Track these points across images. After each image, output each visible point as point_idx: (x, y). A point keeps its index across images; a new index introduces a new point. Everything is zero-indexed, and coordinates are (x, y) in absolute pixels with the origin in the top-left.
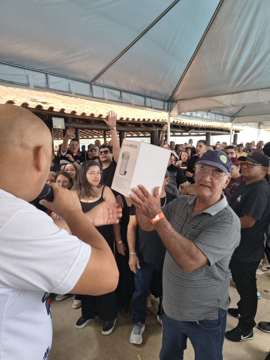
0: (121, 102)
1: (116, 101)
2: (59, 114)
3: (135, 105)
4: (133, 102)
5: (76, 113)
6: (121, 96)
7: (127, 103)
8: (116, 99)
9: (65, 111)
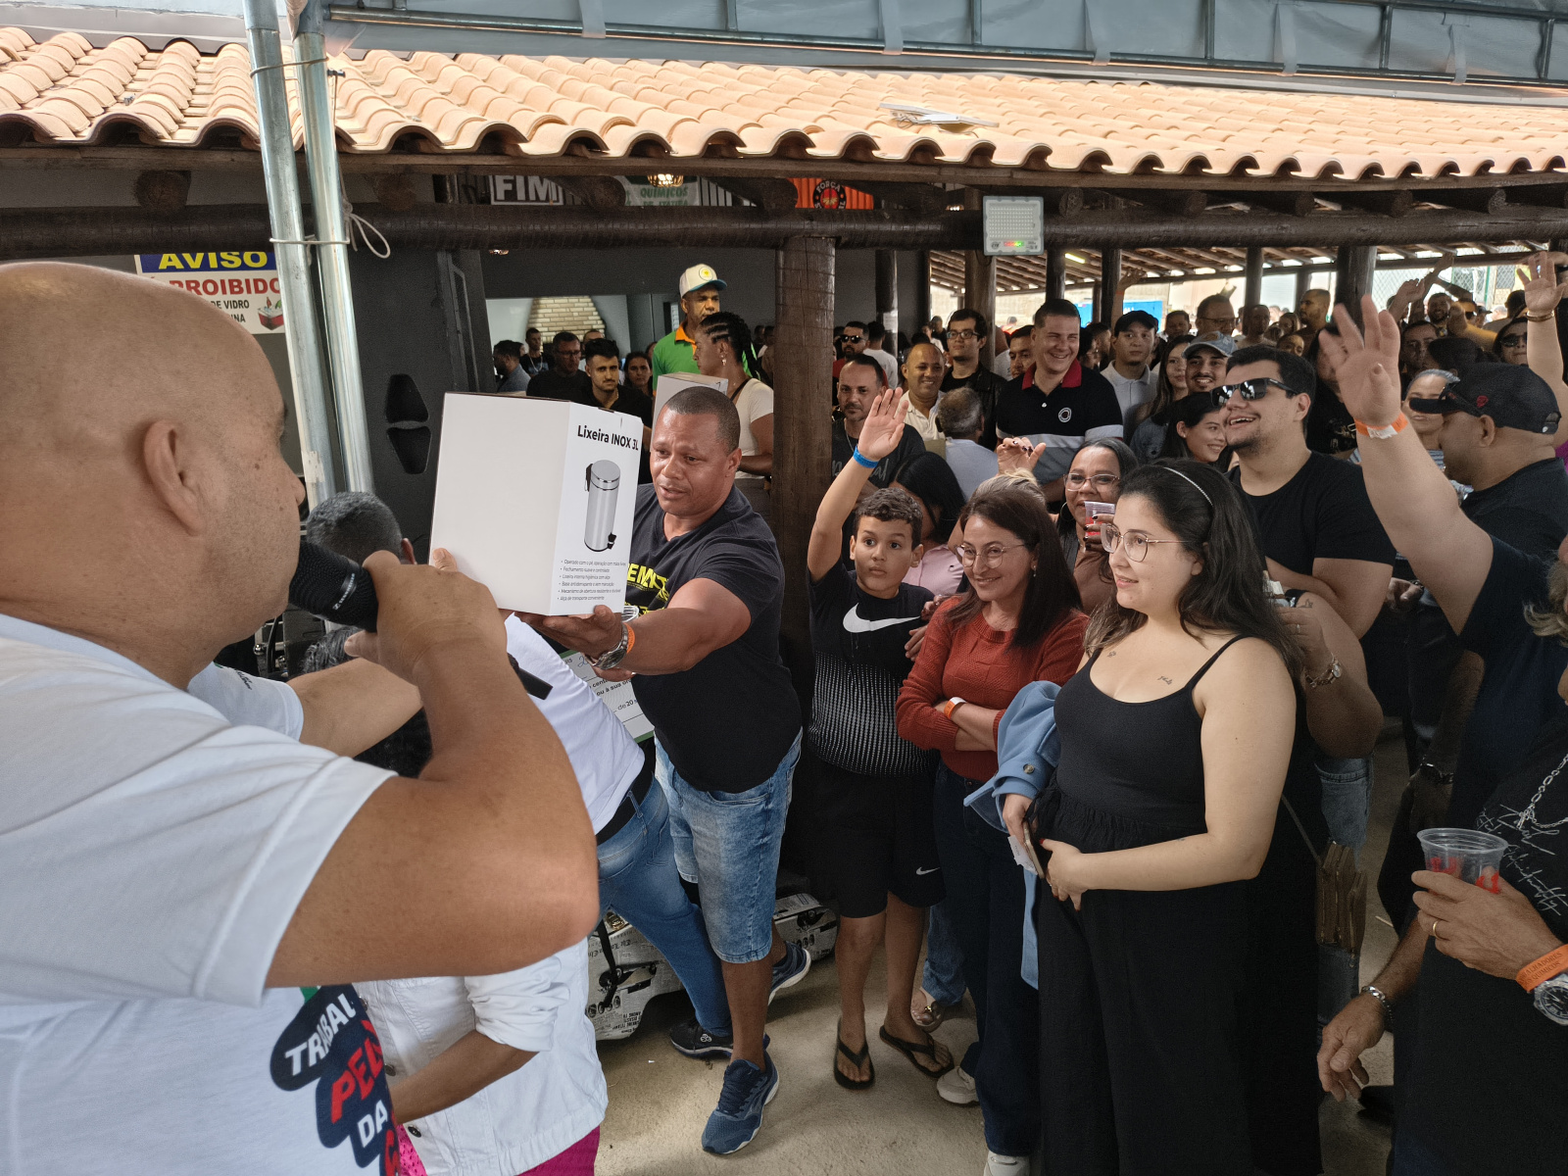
0: (1383, 71)
1: (1347, 70)
2: (1019, 175)
3: (1473, 78)
4: (1460, 63)
5: (1110, 163)
6: (1383, 36)
7: (1420, 75)
8: (1353, 59)
9: (1052, 161)
